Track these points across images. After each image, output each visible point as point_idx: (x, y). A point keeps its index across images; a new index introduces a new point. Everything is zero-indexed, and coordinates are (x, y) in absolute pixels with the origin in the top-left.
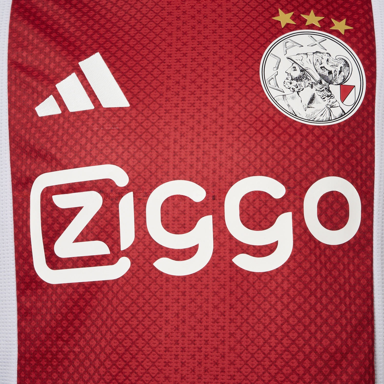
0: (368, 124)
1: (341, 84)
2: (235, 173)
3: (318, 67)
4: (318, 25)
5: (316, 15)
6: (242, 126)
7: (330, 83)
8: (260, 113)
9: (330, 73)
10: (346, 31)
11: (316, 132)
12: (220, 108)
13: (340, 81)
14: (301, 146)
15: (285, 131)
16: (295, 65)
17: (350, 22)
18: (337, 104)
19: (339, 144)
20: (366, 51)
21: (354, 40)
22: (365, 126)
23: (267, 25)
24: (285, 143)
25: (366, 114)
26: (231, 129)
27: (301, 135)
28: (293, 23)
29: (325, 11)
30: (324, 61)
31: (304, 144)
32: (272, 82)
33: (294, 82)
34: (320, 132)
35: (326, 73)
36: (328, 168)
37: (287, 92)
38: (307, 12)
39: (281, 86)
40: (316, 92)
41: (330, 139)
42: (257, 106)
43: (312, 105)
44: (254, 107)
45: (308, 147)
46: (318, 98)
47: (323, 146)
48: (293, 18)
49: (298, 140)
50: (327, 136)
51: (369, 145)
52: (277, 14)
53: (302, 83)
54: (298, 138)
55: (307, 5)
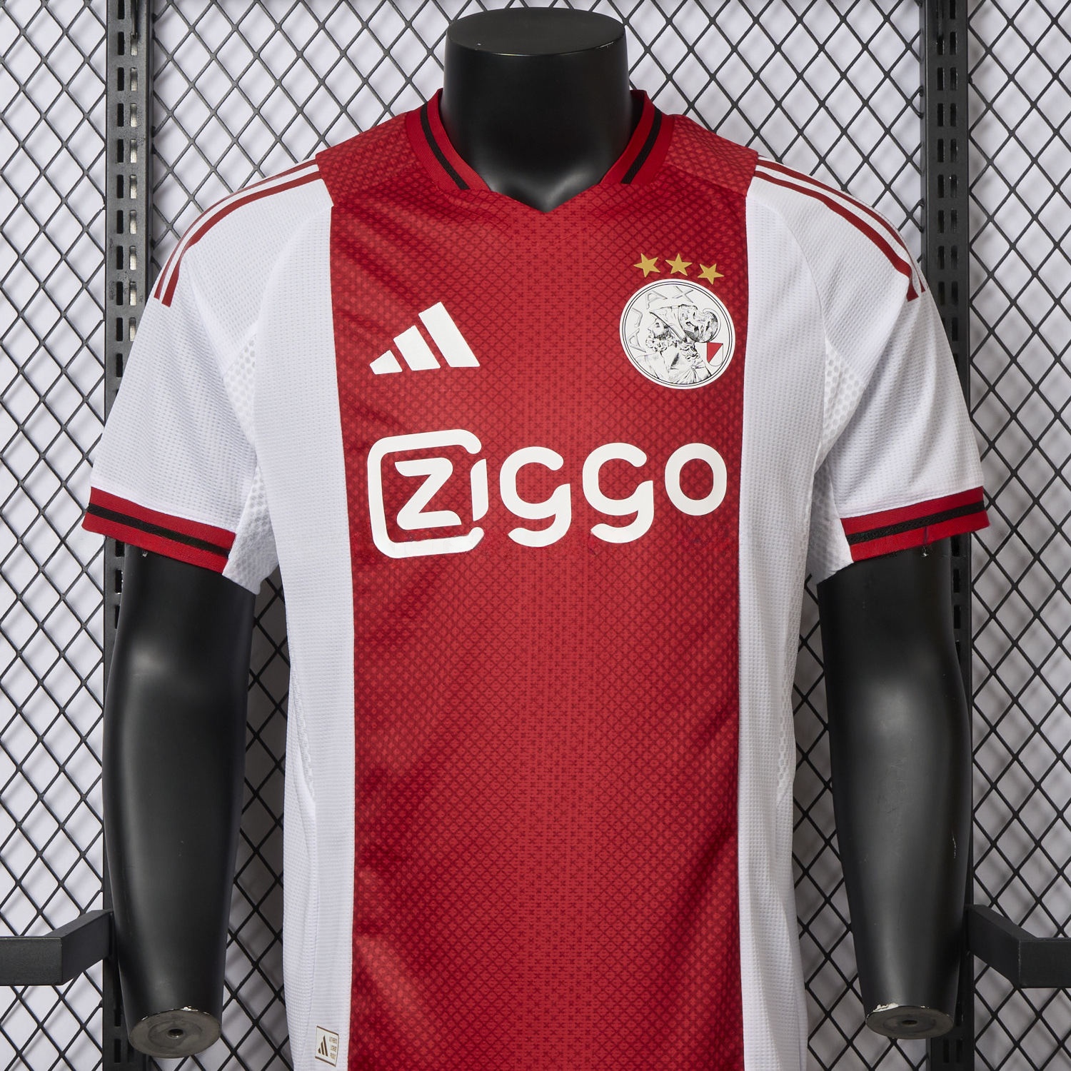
0: (736, 386)
1: (708, 342)
2: (594, 439)
3: (684, 322)
4: (685, 273)
5: (683, 259)
6: (601, 389)
7: (697, 340)
8: (620, 375)
9: (696, 329)
10: (716, 279)
11: (679, 396)
12: (577, 369)
13: (706, 339)
14: (663, 411)
15: (646, 395)
16: (658, 321)
17: (721, 268)
18: (702, 365)
19: (703, 408)
20: (737, 304)
21: (724, 290)
22: (733, 388)
23: (628, 274)
24: (646, 408)
25: (734, 375)
26: (590, 393)
27: (664, 399)
28: (657, 271)
29: (694, 255)
30: (690, 316)
31: (667, 409)
32: (633, 340)
33: (657, 341)
34: (683, 396)
35: (692, 329)
36: (691, 435)
37: (650, 351)
38: (673, 257)
39: (643, 346)
40: (680, 352)
41: (694, 404)
42: (617, 368)
43: (676, 366)
44: (614, 368)
45: (670, 413)
46: (682, 358)
47: (687, 411)
48: (657, 265)
49: (660, 405)
50: (691, 400)
51: (737, 409)
52: (639, 260)
53: (666, 342)
54: (661, 402)
55: (673, 248)
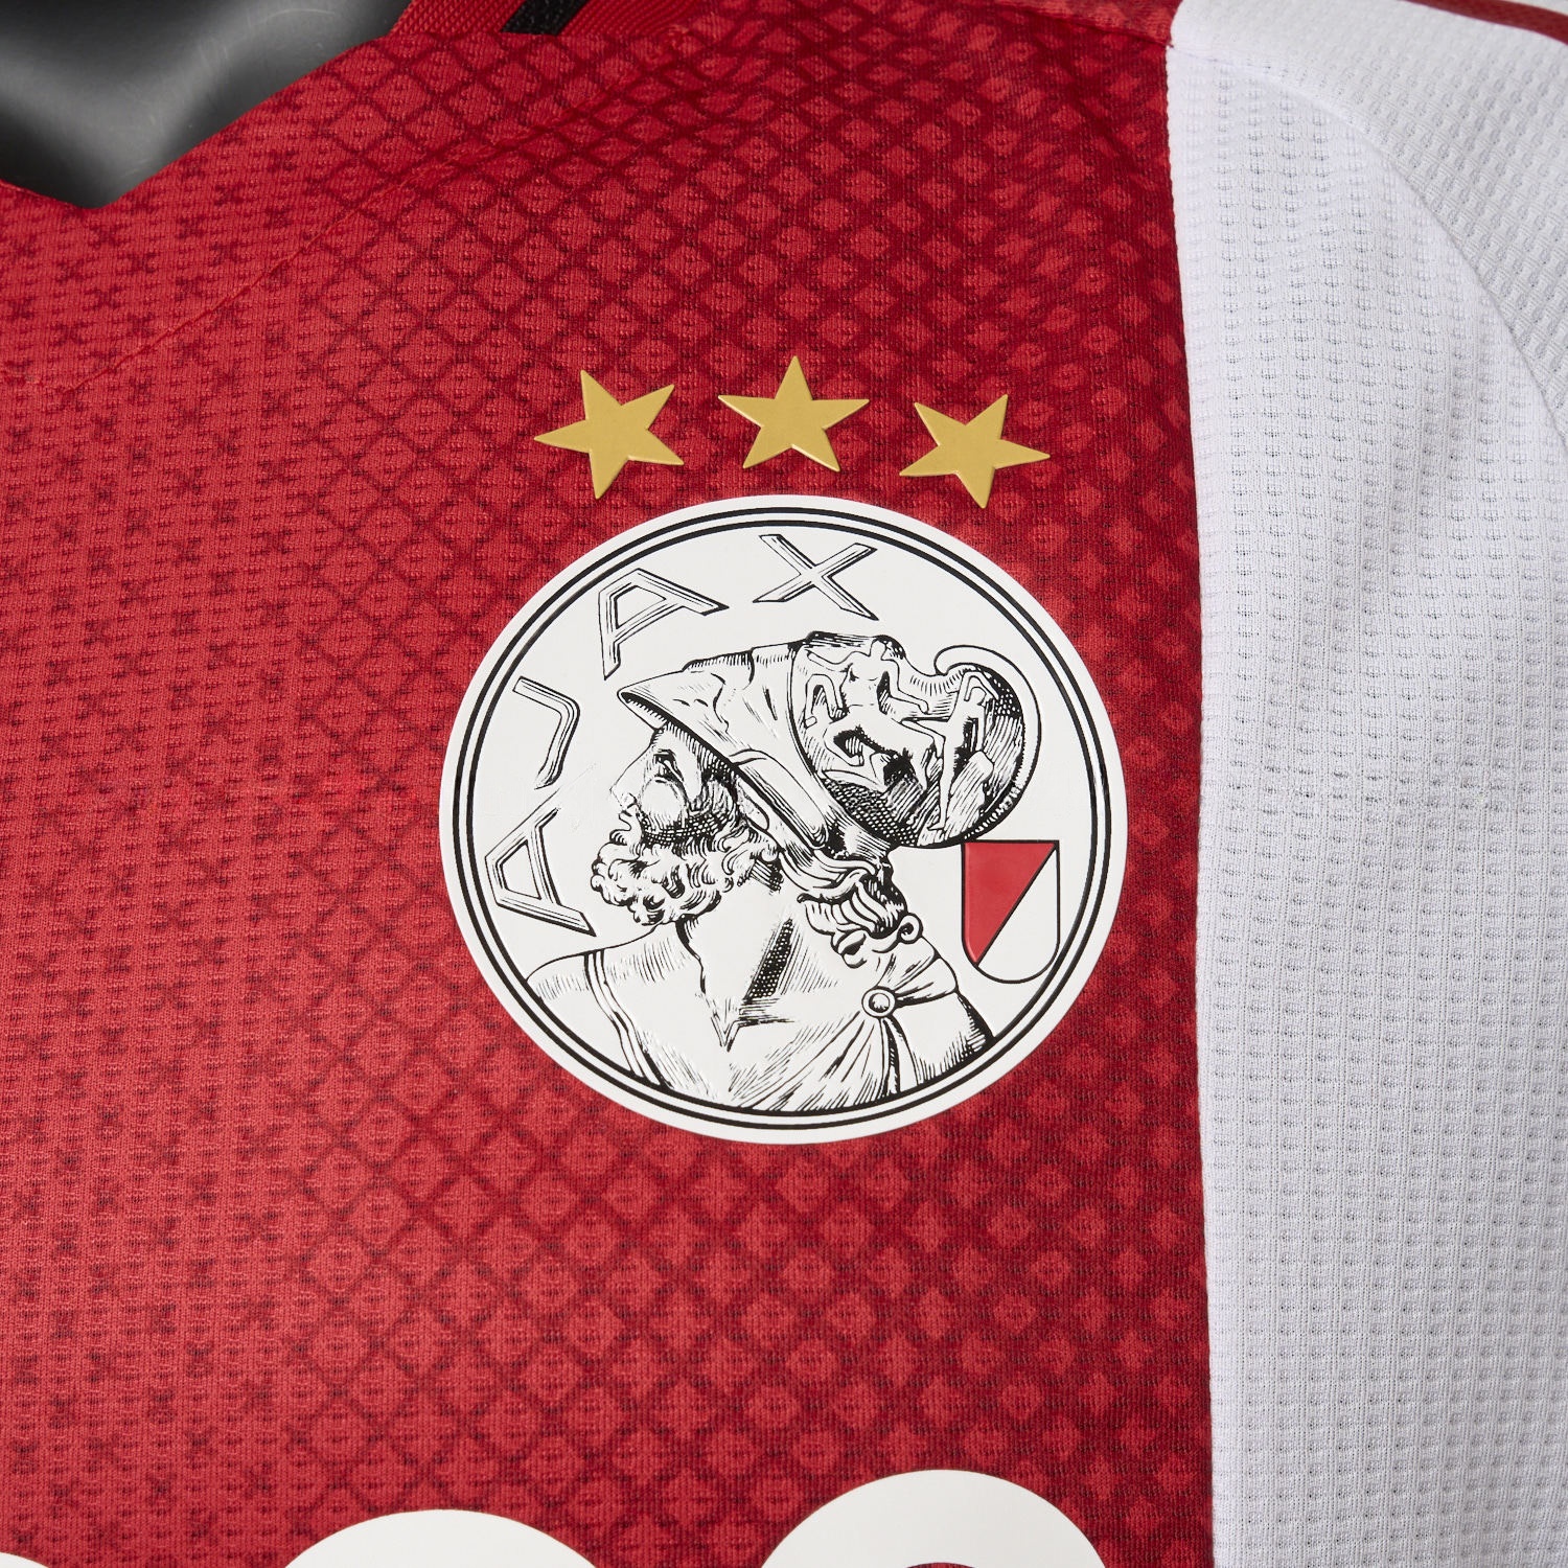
0: (1146, 1088)
1: (965, 839)
2: (286, 1497)
3: (821, 733)
4: (824, 456)
5: (819, 388)
6: (326, 1182)
7: (900, 835)
8: (434, 1083)
9: (898, 768)
10: (1005, 479)
11: (792, 1187)
12: (196, 1059)
13: (959, 819)
14: (698, 1295)
15: (590, 1199)
16: (669, 740)
17: (1037, 413)
18: (937, 979)
19: (949, 1249)
20: (1129, 606)
21: (1051, 535)
22: (1130, 1106)
23: (502, 487)
24: (590, 1281)
25: (1129, 1025)
26: (259, 1205)
27: (699, 1216)
28: (667, 457)
29: (879, 358)
30: (861, 694)
31: (718, 1277)
32: (520, 872)
33: (662, 860)
34: (820, 1186)
35: (871, 774)
36: (883, 1423)
38: (762, 377)
39: (576, 894)
41: (890, 1228)
42: (421, 1043)
44: (399, 1046)
45: (741, 1299)
46: (812, 951)
47: (845, 1278)
48: (666, 428)
49: (677, 1255)
50: (870, 1206)
51: (1164, 1226)
52: (568, 407)
53: (713, 861)
54: (679, 1237)
55: (763, 331)
